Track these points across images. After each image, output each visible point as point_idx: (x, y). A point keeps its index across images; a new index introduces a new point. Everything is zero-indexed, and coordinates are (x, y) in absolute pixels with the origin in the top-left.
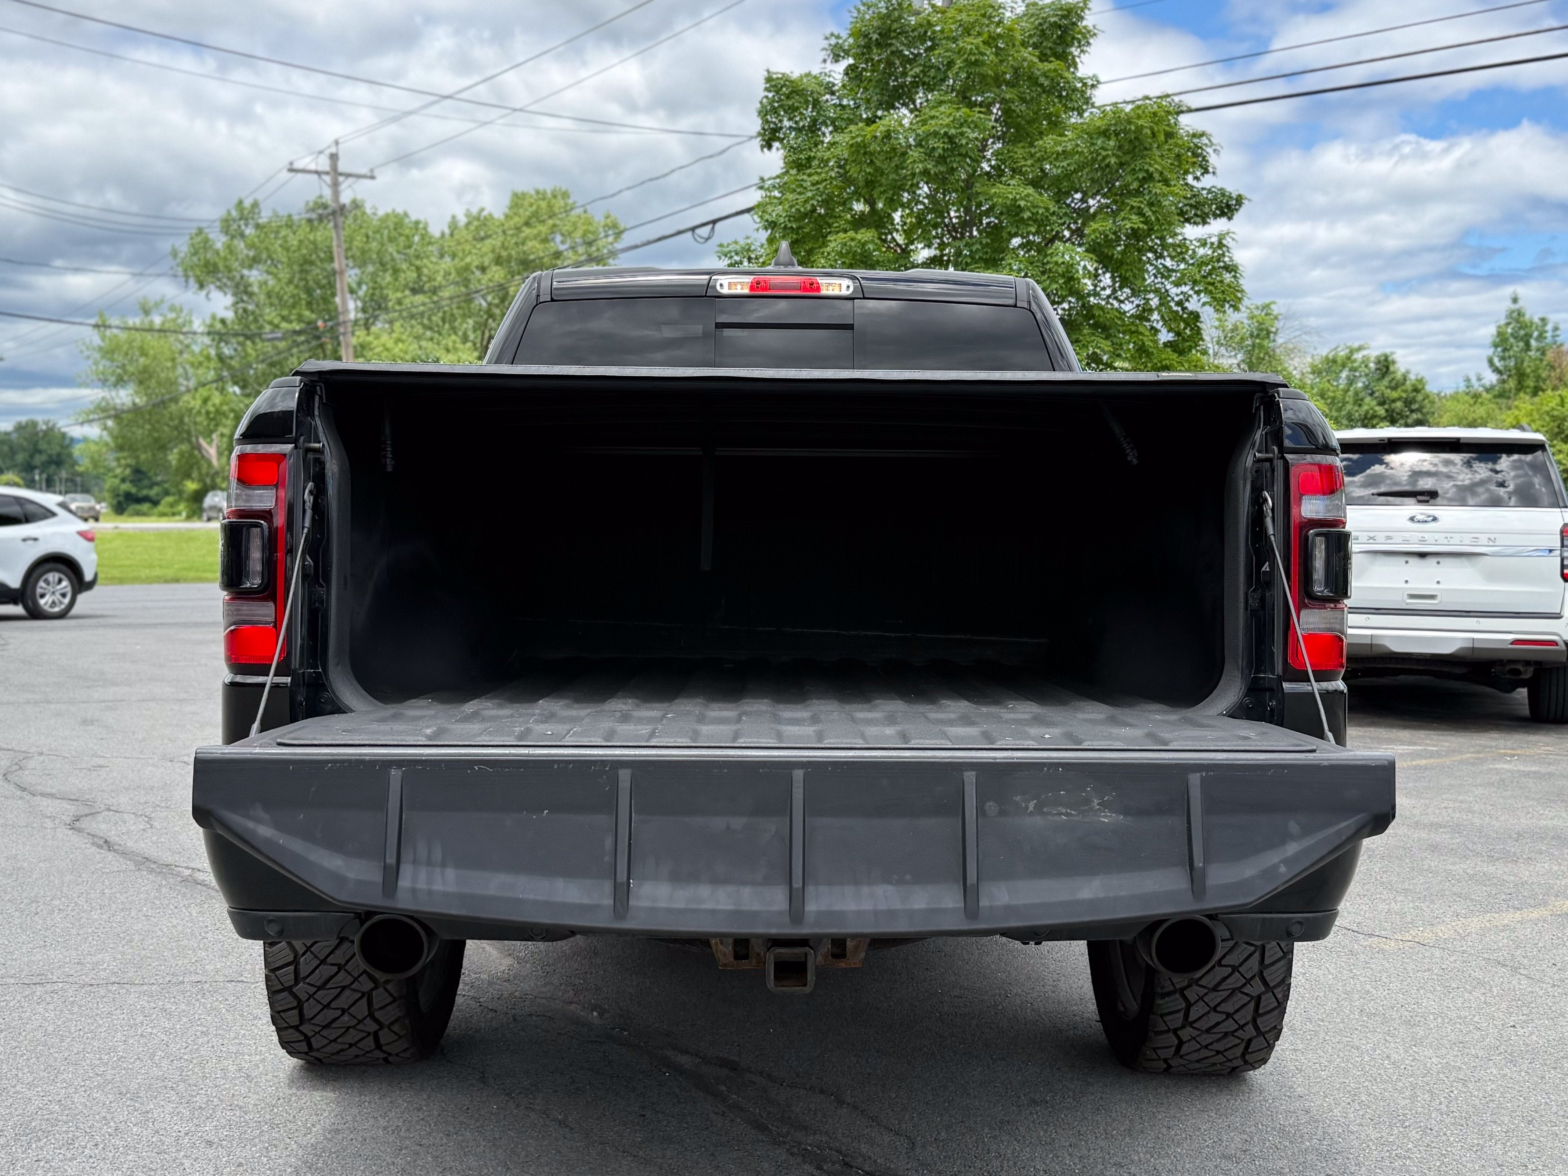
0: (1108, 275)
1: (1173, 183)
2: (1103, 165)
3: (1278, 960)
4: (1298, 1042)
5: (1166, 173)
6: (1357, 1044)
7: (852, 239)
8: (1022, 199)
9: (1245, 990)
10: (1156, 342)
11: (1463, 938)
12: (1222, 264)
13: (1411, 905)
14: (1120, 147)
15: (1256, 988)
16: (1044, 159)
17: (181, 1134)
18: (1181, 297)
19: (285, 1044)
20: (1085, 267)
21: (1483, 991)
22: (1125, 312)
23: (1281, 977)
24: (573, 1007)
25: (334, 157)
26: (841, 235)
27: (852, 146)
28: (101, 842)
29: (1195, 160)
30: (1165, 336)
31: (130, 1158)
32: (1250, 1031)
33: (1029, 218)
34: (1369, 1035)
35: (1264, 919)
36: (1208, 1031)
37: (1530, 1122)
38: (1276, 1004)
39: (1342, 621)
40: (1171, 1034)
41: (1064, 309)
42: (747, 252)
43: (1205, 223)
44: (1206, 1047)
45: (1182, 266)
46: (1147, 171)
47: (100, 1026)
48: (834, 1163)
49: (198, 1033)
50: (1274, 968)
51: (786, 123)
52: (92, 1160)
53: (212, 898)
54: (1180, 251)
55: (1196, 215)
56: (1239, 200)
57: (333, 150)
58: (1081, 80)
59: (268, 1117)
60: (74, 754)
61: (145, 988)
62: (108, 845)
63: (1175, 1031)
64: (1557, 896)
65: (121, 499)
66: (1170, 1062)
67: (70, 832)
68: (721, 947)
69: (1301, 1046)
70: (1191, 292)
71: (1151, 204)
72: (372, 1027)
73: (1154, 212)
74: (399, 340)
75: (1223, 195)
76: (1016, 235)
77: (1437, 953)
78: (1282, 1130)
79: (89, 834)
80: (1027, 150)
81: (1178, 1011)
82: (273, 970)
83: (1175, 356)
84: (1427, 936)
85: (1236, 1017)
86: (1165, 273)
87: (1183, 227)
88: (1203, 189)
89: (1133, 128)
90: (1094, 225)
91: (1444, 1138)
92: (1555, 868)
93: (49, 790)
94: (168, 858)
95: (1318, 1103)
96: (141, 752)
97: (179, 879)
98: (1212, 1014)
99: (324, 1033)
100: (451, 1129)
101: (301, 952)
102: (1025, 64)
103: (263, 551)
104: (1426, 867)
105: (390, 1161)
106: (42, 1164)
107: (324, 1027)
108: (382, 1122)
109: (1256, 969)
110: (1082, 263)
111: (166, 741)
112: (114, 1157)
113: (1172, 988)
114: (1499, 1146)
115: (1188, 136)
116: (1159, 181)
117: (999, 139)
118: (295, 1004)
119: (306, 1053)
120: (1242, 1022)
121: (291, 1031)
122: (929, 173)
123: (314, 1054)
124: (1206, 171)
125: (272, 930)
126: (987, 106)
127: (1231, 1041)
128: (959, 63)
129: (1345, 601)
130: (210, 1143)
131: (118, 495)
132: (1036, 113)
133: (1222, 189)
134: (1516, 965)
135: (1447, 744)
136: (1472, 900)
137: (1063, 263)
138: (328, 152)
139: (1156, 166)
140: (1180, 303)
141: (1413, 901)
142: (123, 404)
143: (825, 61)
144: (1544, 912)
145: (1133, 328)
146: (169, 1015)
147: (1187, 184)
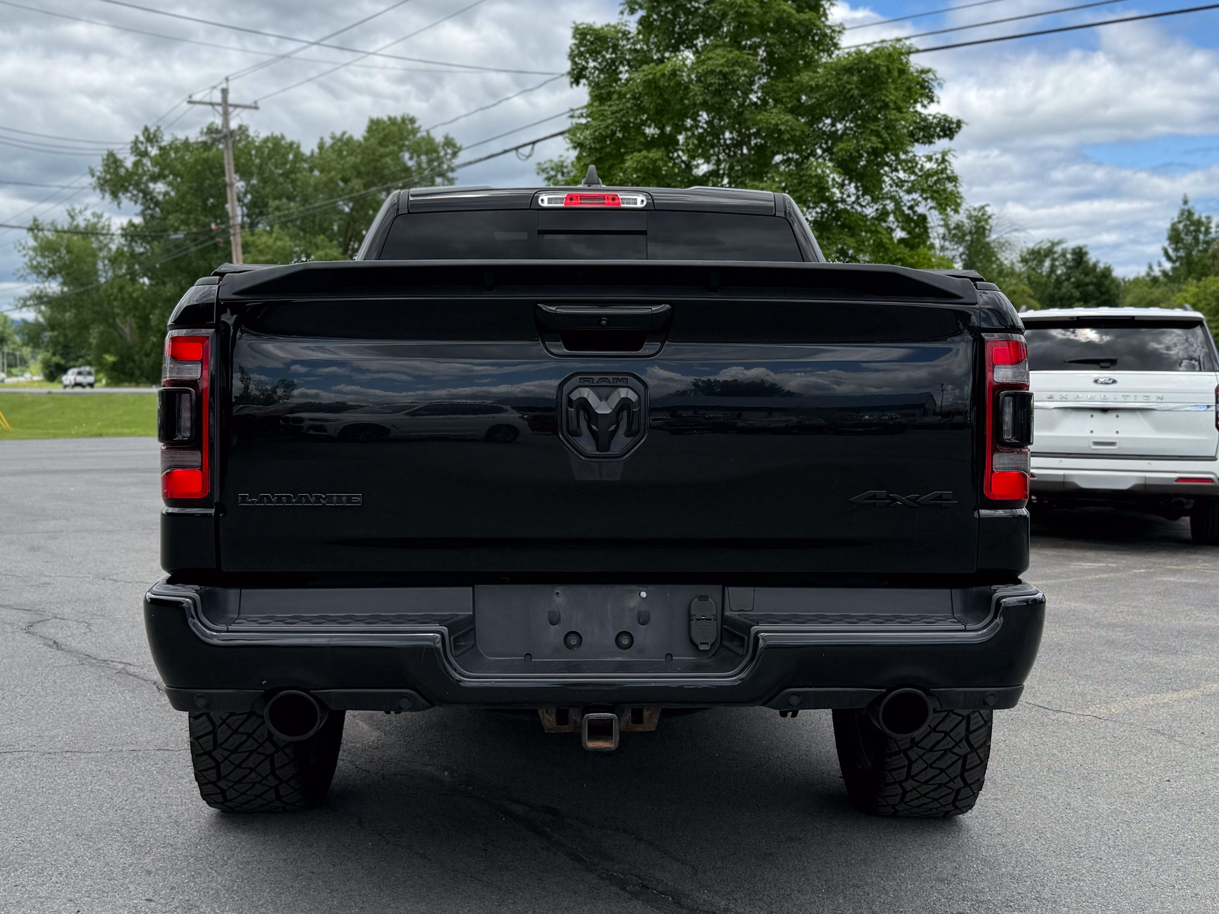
0: (853, 185)
1: (904, 110)
2: (848, 96)
3: (981, 727)
4: (999, 793)
5: (899, 102)
6: (1044, 793)
7: (645, 157)
8: (782, 124)
9: (955, 750)
10: (891, 239)
11: (1131, 713)
12: (944, 176)
13: (1091, 688)
14: (862, 82)
15: (964, 749)
16: (801, 92)
17: (126, 866)
18: (912, 203)
19: (205, 796)
20: (834, 179)
21: (1145, 753)
22: (866, 216)
23: (984, 740)
24: (429, 768)
25: (225, 92)
26: (636, 154)
27: (645, 81)
28: (51, 643)
29: (922, 91)
30: (899, 234)
31: (87, 883)
32: (959, 783)
33: (788, 139)
34: (1054, 788)
35: (966, 692)
36: (926, 783)
37: (1178, 853)
38: (979, 762)
39: (1026, 462)
40: (897, 786)
41: (817, 213)
42: (560, 168)
43: (930, 143)
44: (924, 795)
45: (913, 178)
46: (884, 101)
47: (59, 784)
48: (634, 885)
49: (136, 790)
50: (977, 733)
51: (592, 64)
52: (58, 885)
53: (142, 686)
54: (911, 166)
55: (924, 136)
56: (959, 124)
57: (224, 86)
58: (830, 27)
59: (193, 852)
60: (26, 574)
61: (92, 755)
62: (56, 644)
63: (900, 783)
64: (1207, 680)
65: (53, 369)
66: (897, 807)
67: (26, 635)
68: (547, 716)
69: (1000, 796)
70: (920, 199)
71: (886, 128)
72: (273, 782)
73: (889, 134)
74: (276, 239)
75: (946, 120)
76: (778, 153)
77: (1110, 724)
78: (984, 861)
79: (41, 637)
80: (787, 84)
81: (903, 767)
82: (197, 738)
83: (907, 251)
84: (1103, 712)
85: (947, 771)
86: (900, 183)
87: (913, 146)
88: (929, 115)
89: (872, 66)
90: (841, 145)
91: (1111, 865)
92: (1207, 658)
93: (7, 602)
94: (104, 655)
95: (1012, 839)
96: (79, 572)
97: (115, 671)
98: (929, 769)
99: (236, 787)
100: (337, 861)
101: (218, 724)
102: (785, 15)
103: (191, 412)
104: (1104, 658)
105: (289, 885)
106: (19, 888)
107: (236, 783)
108: (283, 856)
109: (963, 734)
110: (831, 176)
111: (98, 563)
112: (74, 883)
113: (897, 749)
114: (1153, 871)
115: (917, 72)
116: (894, 109)
117: (764, 74)
118: (213, 764)
119: (222, 803)
120: (952, 776)
121: (210, 786)
122: (707, 103)
123: (227, 804)
124: (932, 100)
125: (201, 703)
126: (754, 48)
127: (944, 791)
128: (731, 14)
129: (1029, 447)
130: (149, 873)
131: (49, 366)
132: (793, 54)
133: (944, 115)
134: (1173, 734)
135: (1124, 562)
136: (1139, 684)
137: (816, 176)
138: (220, 87)
139: (892, 97)
140: (911, 208)
141: (1092, 685)
142: (54, 293)
143: (622, 13)
144: (1197, 693)
145: (873, 228)
146: (112, 776)
147: (916, 112)
